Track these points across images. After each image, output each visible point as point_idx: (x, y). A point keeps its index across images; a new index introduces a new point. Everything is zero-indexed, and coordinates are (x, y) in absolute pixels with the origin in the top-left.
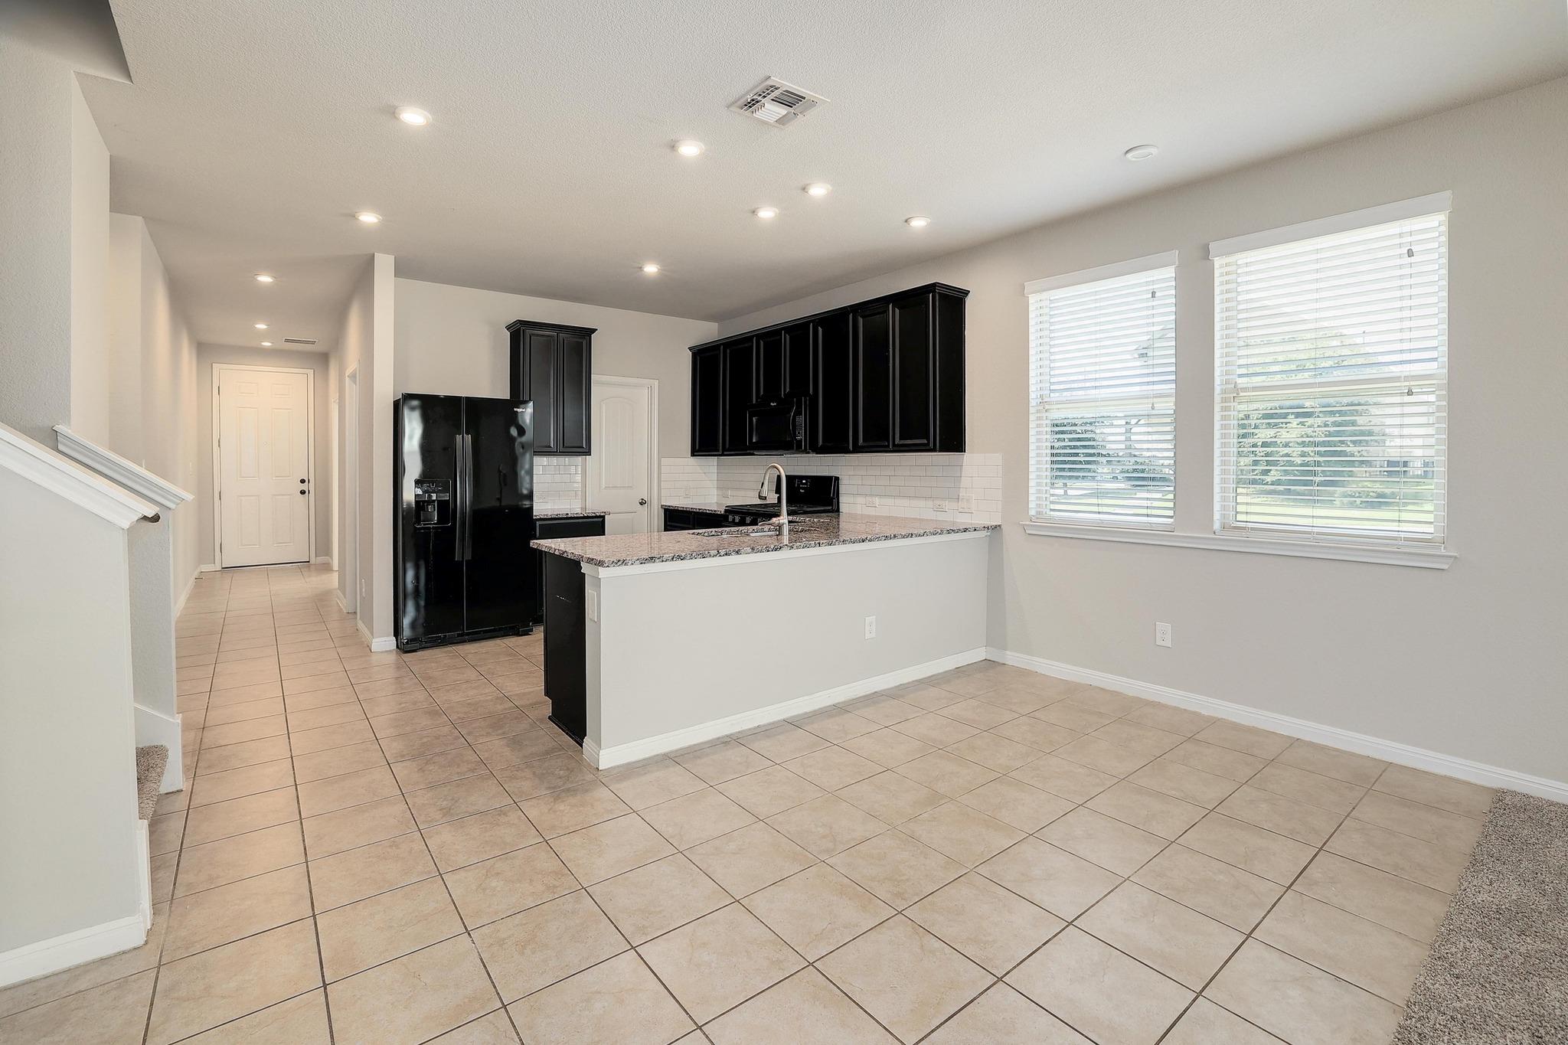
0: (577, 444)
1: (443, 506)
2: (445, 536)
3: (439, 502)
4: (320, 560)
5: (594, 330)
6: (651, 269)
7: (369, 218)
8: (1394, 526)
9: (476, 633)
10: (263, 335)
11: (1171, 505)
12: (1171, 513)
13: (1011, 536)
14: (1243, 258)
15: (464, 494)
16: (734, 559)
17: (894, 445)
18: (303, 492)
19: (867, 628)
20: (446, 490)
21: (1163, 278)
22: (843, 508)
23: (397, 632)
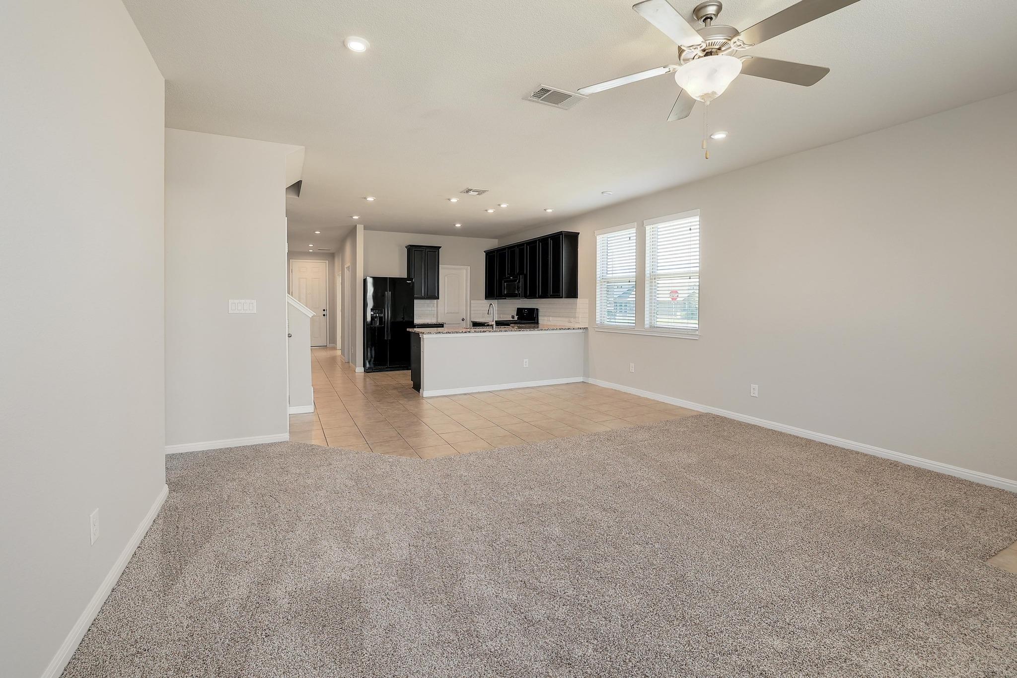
0: (433, 294)
1: (381, 318)
2: (381, 330)
3: (379, 317)
4: (332, 345)
5: (440, 247)
6: (458, 225)
7: (356, 217)
8: (685, 325)
9: (393, 367)
10: (311, 248)
11: (634, 318)
12: (634, 322)
13: (591, 332)
14: (660, 225)
15: (388, 314)
16: (468, 335)
17: (550, 296)
18: (324, 315)
19: (524, 363)
20: (382, 313)
21: (632, 232)
22: (540, 322)
23: (364, 365)
